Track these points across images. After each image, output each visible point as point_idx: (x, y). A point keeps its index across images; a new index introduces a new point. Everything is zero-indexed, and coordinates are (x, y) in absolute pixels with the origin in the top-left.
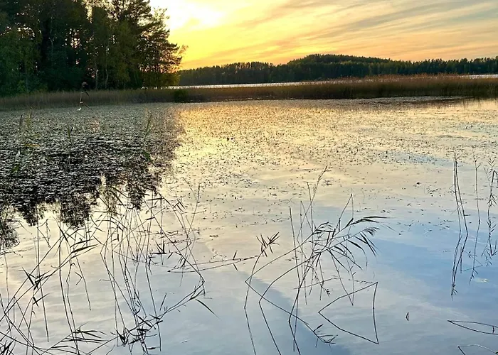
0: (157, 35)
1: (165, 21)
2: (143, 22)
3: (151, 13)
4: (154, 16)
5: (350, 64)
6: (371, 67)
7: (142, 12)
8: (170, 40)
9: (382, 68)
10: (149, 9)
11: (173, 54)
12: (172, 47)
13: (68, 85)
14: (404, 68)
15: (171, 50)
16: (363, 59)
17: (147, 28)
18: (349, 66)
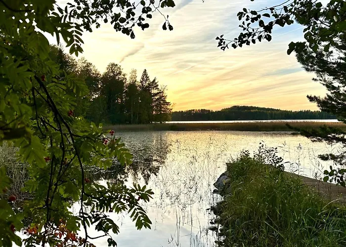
0: (161, 97)
1: (165, 91)
2: (154, 91)
3: (158, 87)
4: (160, 89)
5: (257, 111)
6: (269, 113)
7: (155, 87)
8: (167, 100)
9: (275, 114)
10: (158, 85)
11: (168, 107)
12: (168, 104)
13: (120, 122)
14: (288, 114)
15: (167, 105)
16: (264, 109)
17: (156, 95)
18: (256, 112)
